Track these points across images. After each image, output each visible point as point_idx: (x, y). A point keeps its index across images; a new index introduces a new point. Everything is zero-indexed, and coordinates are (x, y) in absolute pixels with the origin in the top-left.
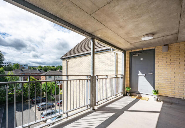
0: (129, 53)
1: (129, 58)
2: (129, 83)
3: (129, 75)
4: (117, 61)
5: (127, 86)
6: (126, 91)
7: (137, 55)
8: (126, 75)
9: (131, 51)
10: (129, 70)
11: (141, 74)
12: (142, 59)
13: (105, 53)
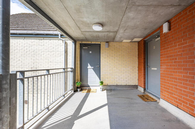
0: (79, 44)
1: (79, 50)
2: (79, 76)
3: (79, 68)
4: (66, 52)
5: (78, 80)
6: (76, 86)
7: (87, 48)
8: (76, 69)
9: (81, 43)
10: (79, 62)
11: (91, 67)
12: (91, 52)
13: (50, 40)
